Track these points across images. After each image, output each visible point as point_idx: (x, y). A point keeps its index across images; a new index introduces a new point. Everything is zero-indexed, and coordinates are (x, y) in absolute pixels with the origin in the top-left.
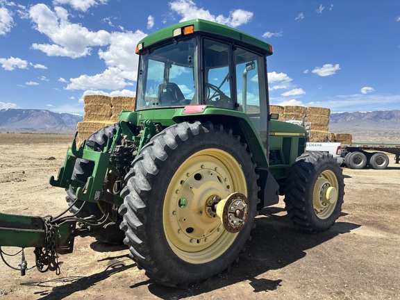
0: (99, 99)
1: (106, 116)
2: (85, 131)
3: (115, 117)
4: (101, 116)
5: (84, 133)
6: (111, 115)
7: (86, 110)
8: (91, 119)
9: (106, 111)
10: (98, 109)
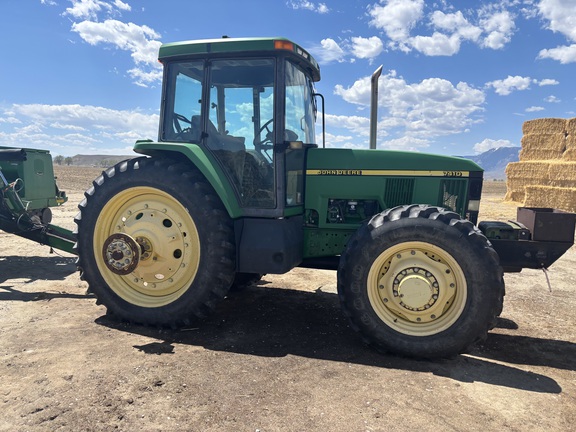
0: (545, 125)
1: (556, 152)
2: (516, 176)
3: (570, 152)
4: (547, 151)
5: (515, 179)
6: (565, 149)
7: (524, 143)
8: (531, 157)
9: (555, 144)
10: (543, 142)
